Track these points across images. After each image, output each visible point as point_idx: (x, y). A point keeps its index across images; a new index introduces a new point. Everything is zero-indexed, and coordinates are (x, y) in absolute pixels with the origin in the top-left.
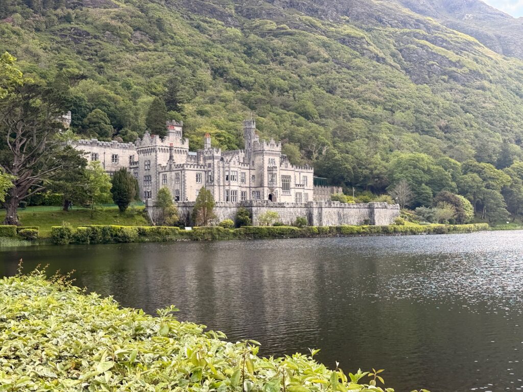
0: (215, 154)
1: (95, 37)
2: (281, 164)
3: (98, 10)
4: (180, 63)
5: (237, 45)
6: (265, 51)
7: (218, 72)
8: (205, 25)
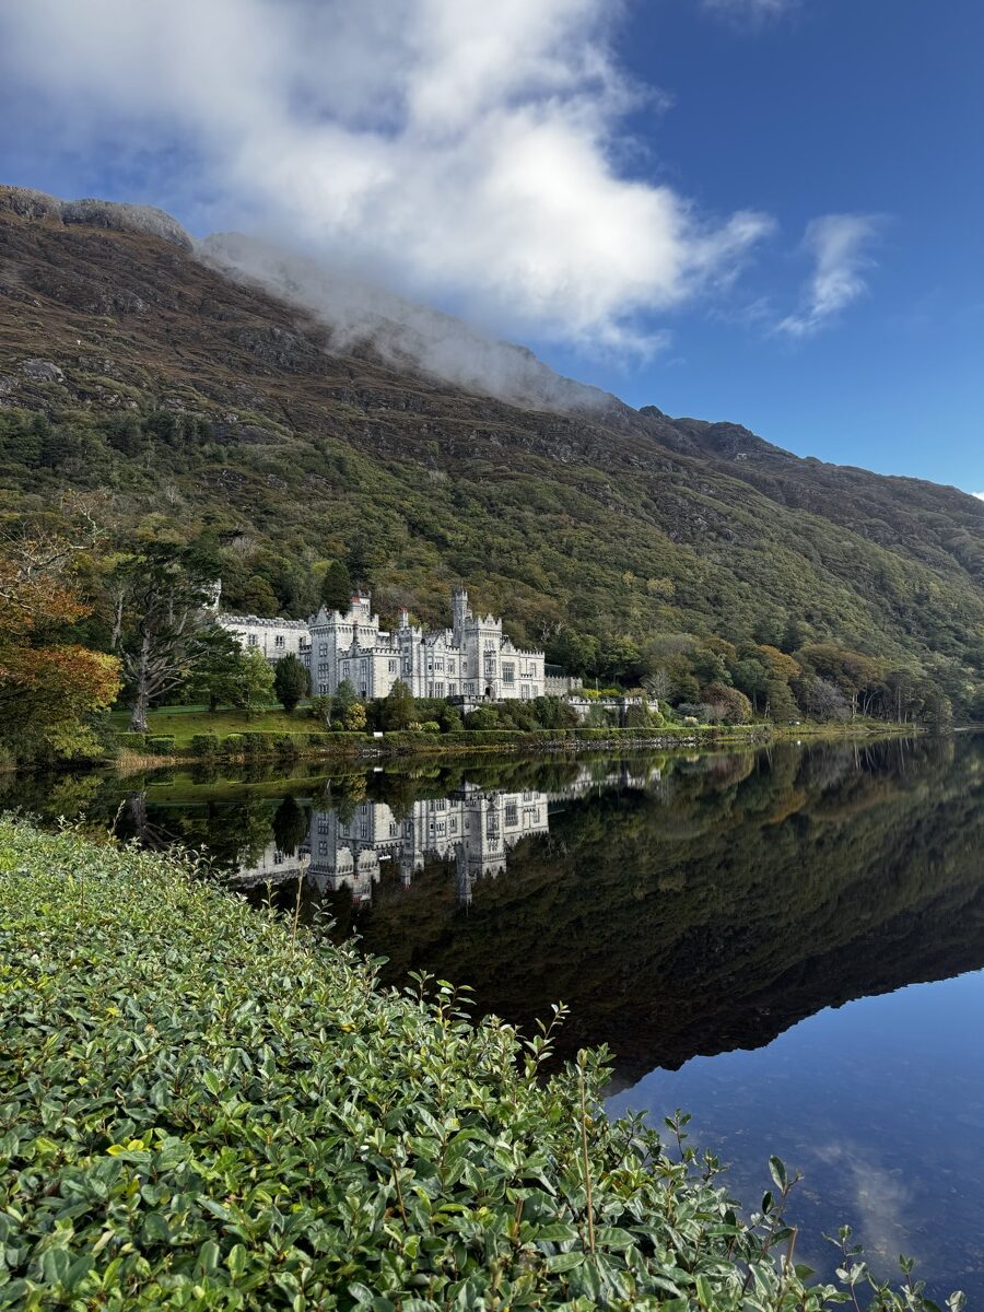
0: (415, 635)
1: (255, 481)
2: (501, 647)
3: (259, 446)
4: (367, 516)
5: (441, 492)
6: (478, 499)
7: (416, 528)
8: (401, 466)
